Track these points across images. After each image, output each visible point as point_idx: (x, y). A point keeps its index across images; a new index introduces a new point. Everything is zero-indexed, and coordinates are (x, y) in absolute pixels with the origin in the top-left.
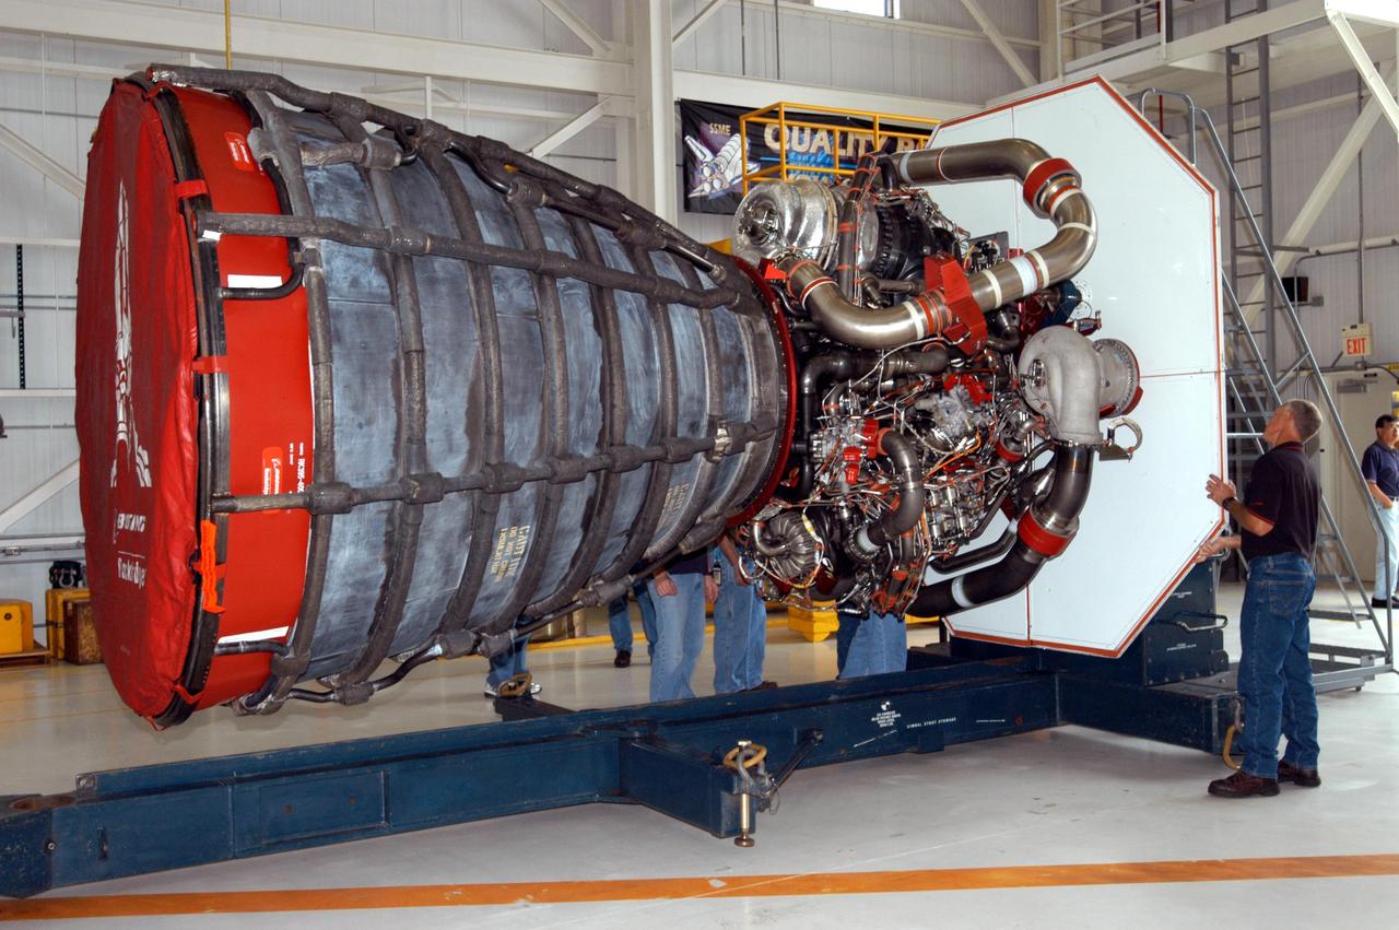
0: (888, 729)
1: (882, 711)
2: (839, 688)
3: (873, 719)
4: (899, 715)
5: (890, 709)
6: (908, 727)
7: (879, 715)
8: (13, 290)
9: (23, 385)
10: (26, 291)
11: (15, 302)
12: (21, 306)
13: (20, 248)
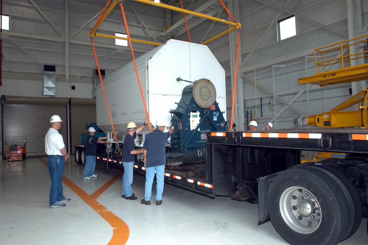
8: (261, 104)
9: (262, 117)
10: (262, 104)
11: (261, 105)
12: (261, 106)
13: (261, 98)
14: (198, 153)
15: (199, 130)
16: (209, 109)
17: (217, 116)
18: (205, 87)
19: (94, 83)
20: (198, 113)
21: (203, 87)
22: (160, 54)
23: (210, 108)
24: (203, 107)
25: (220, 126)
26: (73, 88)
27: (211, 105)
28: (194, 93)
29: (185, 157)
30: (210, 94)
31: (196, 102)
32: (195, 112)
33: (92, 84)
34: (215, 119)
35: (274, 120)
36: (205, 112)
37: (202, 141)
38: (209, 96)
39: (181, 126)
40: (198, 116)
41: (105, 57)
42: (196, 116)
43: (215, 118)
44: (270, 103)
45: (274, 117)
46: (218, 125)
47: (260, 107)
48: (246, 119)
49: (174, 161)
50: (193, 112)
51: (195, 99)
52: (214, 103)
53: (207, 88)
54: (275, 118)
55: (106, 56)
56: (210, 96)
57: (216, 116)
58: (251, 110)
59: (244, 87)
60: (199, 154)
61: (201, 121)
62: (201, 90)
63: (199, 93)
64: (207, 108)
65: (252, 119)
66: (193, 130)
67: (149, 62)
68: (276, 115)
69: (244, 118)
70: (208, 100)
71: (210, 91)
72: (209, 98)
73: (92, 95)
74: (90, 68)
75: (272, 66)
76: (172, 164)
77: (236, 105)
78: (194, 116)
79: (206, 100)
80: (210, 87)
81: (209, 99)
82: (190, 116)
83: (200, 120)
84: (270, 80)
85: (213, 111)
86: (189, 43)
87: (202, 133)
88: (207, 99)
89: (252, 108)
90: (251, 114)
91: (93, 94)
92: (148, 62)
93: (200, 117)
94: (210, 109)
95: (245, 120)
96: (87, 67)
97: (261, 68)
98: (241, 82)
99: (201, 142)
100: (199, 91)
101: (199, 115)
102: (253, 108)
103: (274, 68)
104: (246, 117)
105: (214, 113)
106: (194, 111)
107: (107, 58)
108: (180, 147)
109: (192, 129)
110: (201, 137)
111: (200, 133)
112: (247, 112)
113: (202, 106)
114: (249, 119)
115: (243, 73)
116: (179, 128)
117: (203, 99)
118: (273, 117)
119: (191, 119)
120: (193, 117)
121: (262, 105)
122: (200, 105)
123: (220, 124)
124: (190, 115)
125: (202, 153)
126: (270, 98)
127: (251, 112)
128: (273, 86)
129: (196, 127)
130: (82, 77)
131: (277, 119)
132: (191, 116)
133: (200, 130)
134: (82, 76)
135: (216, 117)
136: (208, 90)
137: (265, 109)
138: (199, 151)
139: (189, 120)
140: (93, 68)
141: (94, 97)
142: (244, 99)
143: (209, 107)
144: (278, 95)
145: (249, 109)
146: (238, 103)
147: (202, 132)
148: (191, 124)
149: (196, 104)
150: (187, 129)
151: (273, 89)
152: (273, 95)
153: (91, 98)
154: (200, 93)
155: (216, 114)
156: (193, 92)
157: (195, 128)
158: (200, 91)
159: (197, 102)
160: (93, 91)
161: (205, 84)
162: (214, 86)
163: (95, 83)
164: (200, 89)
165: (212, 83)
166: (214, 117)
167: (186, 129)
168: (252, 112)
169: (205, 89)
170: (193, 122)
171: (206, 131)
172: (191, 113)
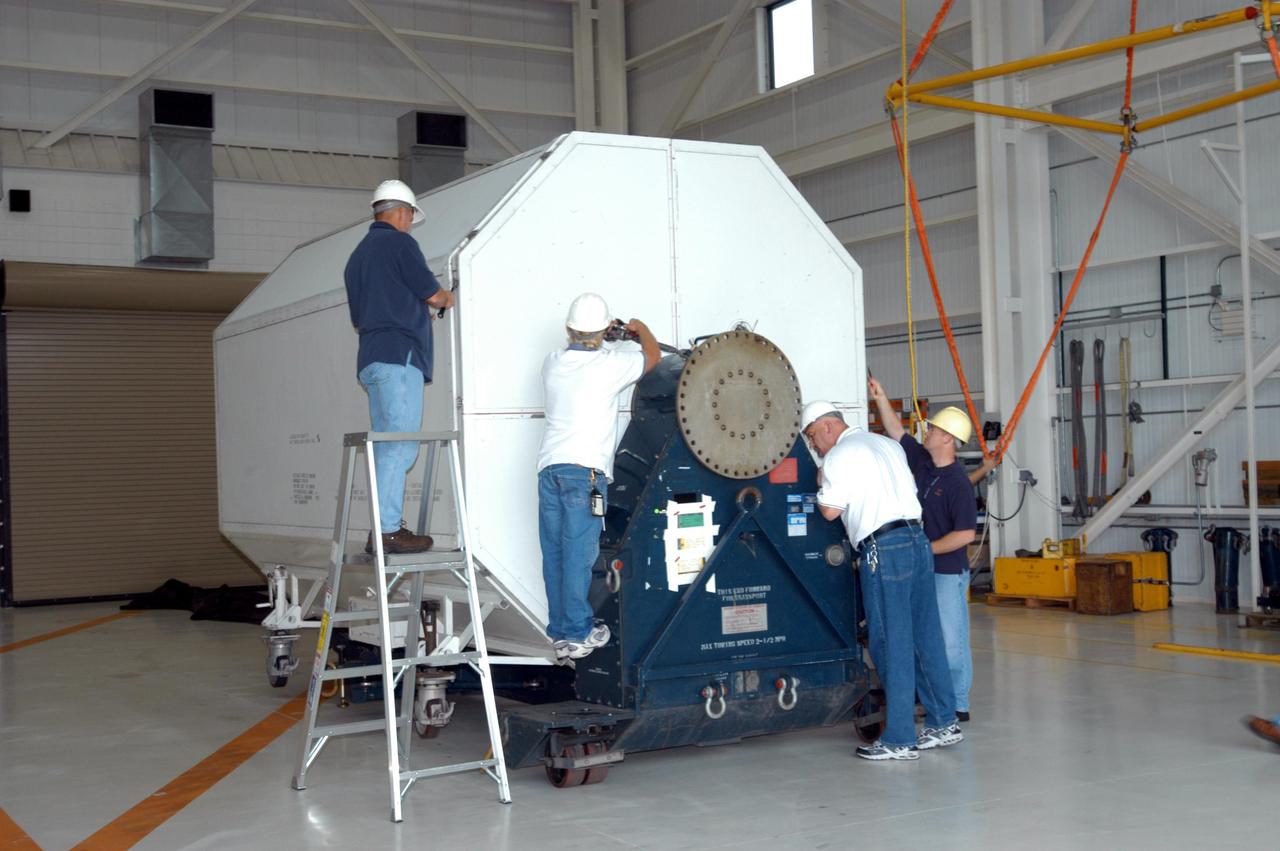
8: (1157, 296)
9: (1166, 376)
10: (1169, 295)
11: (1159, 306)
12: (1164, 309)
13: (1163, 259)
14: (709, 700)
15: (711, 586)
16: (762, 481)
17: (809, 515)
18: (741, 373)
19: (149, 177)
20: (707, 504)
21: (731, 375)
22: (515, 211)
23: (767, 475)
24: (731, 475)
25: (823, 560)
26: (20, 201)
27: (774, 462)
28: (683, 408)
29: (640, 724)
30: (769, 404)
31: (695, 449)
32: (692, 498)
33: (132, 183)
34: (797, 528)
35: (1244, 398)
36: (740, 498)
37: (731, 644)
38: (762, 416)
39: (616, 572)
40: (708, 518)
41: (215, 15)
42: (696, 520)
43: (798, 523)
44: (1216, 291)
45: (1243, 376)
46: (812, 556)
47: (1154, 318)
48: (1068, 391)
49: (585, 745)
50: (681, 498)
51: (689, 439)
52: (787, 451)
53: (751, 375)
54: (1250, 383)
55: (220, 10)
56: (767, 417)
57: (801, 511)
58: (1098, 332)
59: (1053, 191)
60: (712, 707)
61: (724, 540)
62: (723, 390)
63: (708, 404)
64: (752, 475)
65: (1107, 388)
66: (683, 588)
67: (464, 257)
68: (1255, 365)
69: (1054, 385)
70: (758, 436)
71: (766, 392)
72: (762, 427)
73: (138, 248)
74: (119, 81)
75: (1232, 62)
76: (573, 764)
77: (1007, 305)
78: (685, 521)
79: (748, 435)
80: (768, 372)
81: (765, 431)
82: (662, 522)
83: (716, 540)
84: (1215, 149)
85: (784, 489)
86: (667, 141)
87: (730, 604)
88: (753, 434)
89: (1105, 324)
90: (1099, 362)
91: (144, 239)
92: (456, 258)
93: (714, 523)
94: (768, 481)
95: (1058, 396)
96: (100, 77)
97: (1162, 72)
98: (1035, 161)
99: (722, 645)
100: (707, 396)
101: (715, 515)
102: (1114, 323)
103: (1245, 72)
104: (1068, 380)
105: (792, 498)
106: (687, 497)
107: (224, 20)
108: (616, 674)
109: (673, 587)
110: (724, 620)
111: (716, 603)
112: (1077, 348)
113: (726, 471)
114: (1085, 389)
115: (1049, 108)
116: (608, 580)
117: (733, 435)
118: (1234, 378)
119: (671, 535)
120: (681, 525)
121: (1169, 304)
122: (717, 467)
123: (822, 551)
124: (664, 518)
125: (726, 700)
126: (1220, 264)
127: (1099, 344)
128: (1235, 188)
129: (696, 574)
130: (72, 134)
131: (1257, 389)
132: (672, 521)
133: (718, 586)
134: (72, 127)
135: (803, 520)
136: (757, 387)
137: (1188, 325)
138: (710, 691)
139: (661, 544)
140: (141, 78)
141: (145, 256)
142: (1054, 264)
143: (762, 472)
144: (1266, 242)
145: (1086, 330)
146: (1016, 292)
147: (730, 598)
148: (669, 559)
149: (693, 459)
150: (648, 586)
151: (1239, 201)
152: (1238, 240)
153: (131, 264)
154: (715, 405)
155: (800, 505)
156: (680, 402)
157: (688, 579)
158: (716, 393)
159: (700, 452)
160: (140, 222)
161: (739, 358)
162: (789, 367)
163: (152, 174)
164: (715, 384)
165: (776, 349)
166: (793, 520)
167: (644, 586)
168: (1107, 344)
169: (739, 387)
170: (679, 548)
171: (749, 593)
172: (669, 507)
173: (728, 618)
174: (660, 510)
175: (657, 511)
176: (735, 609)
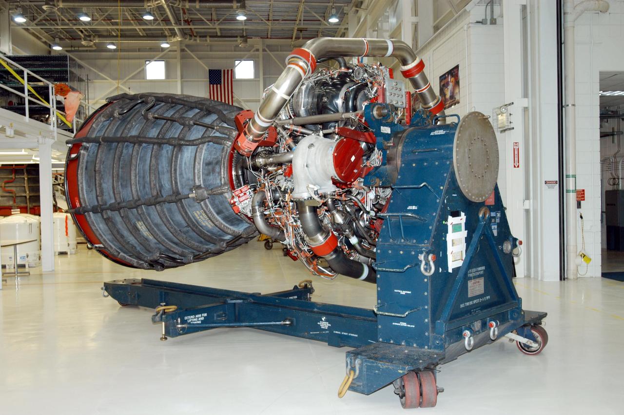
0: (325, 330)
1: (322, 321)
2: (318, 306)
3: (318, 323)
4: (330, 325)
5: (326, 321)
6: (334, 332)
7: (321, 322)
14: (467, 339)
17: (498, 224)
18: (478, 139)
20: (462, 219)
21: (475, 138)
24: (473, 200)
25: (502, 250)
32: (458, 214)
34: (494, 231)
36: (481, 214)
37: (470, 303)
39: (431, 261)
40: (463, 226)
42: (459, 228)
43: (494, 229)
46: (499, 248)
50: (454, 215)
53: (482, 140)
56: (486, 165)
57: (496, 221)
60: (468, 343)
61: (469, 240)
62: (472, 147)
63: (467, 156)
64: (480, 200)
66: (454, 270)
71: (487, 150)
72: (486, 171)
78: (455, 228)
79: (481, 176)
80: (488, 139)
81: (486, 175)
82: (446, 229)
83: (466, 240)
85: (490, 209)
87: (471, 279)
88: (483, 176)
93: (465, 230)
94: (485, 204)
99: (467, 304)
100: (466, 151)
101: (465, 224)
105: (492, 214)
106: (456, 214)
108: (423, 327)
109: (450, 269)
110: (469, 291)
111: (466, 278)
113: (471, 197)
117: (475, 175)
119: (449, 237)
120: (453, 231)
122: (467, 194)
123: (502, 244)
124: (446, 226)
132: (450, 228)
135: (496, 227)
136: (484, 147)
139: (445, 242)
143: (484, 199)
147: (471, 275)
148: (449, 252)
149: (458, 190)
150: (441, 270)
154: (469, 157)
155: (495, 218)
157: (456, 265)
158: (469, 149)
161: (478, 130)
166: (493, 227)
167: (439, 270)
169: (478, 145)
170: (453, 246)
171: (478, 271)
172: (448, 220)
173: (470, 287)
174: (445, 222)
175: (444, 222)
176: (473, 281)
